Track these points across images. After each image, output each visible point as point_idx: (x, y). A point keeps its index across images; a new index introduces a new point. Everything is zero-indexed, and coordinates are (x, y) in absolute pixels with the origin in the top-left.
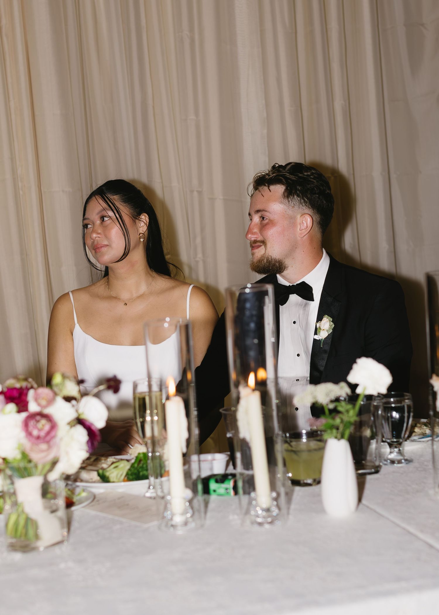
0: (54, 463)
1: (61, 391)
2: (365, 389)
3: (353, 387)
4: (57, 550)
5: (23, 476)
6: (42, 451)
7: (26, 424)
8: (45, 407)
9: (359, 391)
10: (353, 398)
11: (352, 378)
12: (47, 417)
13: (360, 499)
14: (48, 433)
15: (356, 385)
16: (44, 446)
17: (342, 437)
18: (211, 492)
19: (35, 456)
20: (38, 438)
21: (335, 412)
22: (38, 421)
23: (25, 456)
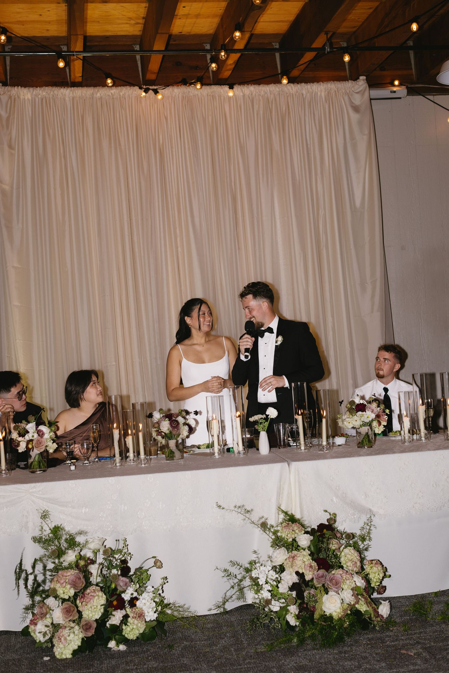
0: (179, 435)
1: (181, 414)
2: (270, 416)
3: (267, 416)
4: (179, 460)
5: (170, 440)
6: (175, 431)
7: (171, 424)
8: (176, 418)
9: (269, 417)
10: (266, 419)
11: (267, 413)
12: (177, 421)
13: (270, 451)
14: (177, 426)
15: (269, 415)
16: (176, 430)
17: (264, 431)
18: (231, 451)
19: (174, 432)
20: (174, 427)
21: (261, 423)
22: (174, 422)
23: (171, 432)
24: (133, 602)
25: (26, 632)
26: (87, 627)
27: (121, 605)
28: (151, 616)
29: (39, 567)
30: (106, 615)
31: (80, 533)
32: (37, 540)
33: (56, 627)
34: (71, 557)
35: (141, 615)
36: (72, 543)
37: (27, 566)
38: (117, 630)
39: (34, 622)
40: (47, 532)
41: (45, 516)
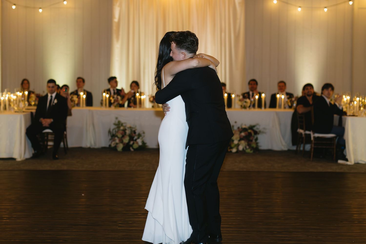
24: (136, 140)
25: (110, 145)
26: (124, 144)
27: (133, 140)
28: (140, 144)
29: (114, 131)
30: (129, 142)
31: (125, 123)
32: (115, 124)
33: (117, 144)
34: (122, 128)
35: (137, 143)
36: (122, 125)
37: (111, 130)
38: (132, 146)
39: (112, 142)
40: (117, 122)
41: (117, 118)
